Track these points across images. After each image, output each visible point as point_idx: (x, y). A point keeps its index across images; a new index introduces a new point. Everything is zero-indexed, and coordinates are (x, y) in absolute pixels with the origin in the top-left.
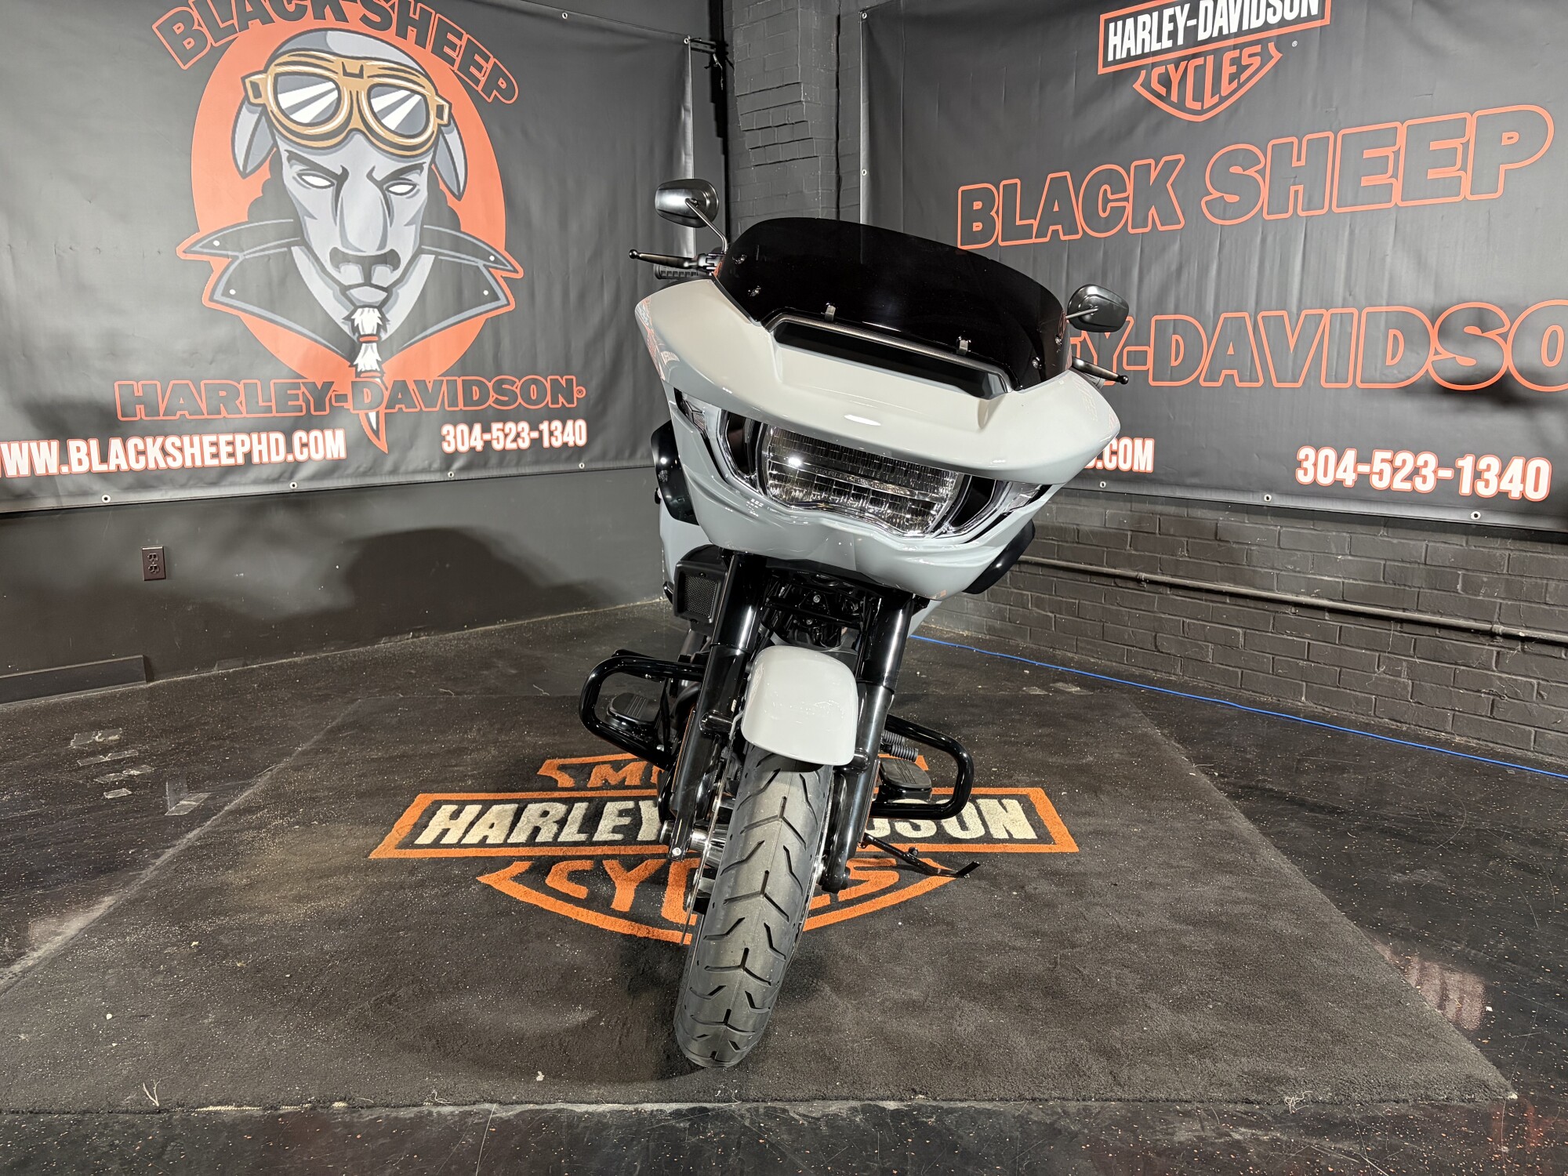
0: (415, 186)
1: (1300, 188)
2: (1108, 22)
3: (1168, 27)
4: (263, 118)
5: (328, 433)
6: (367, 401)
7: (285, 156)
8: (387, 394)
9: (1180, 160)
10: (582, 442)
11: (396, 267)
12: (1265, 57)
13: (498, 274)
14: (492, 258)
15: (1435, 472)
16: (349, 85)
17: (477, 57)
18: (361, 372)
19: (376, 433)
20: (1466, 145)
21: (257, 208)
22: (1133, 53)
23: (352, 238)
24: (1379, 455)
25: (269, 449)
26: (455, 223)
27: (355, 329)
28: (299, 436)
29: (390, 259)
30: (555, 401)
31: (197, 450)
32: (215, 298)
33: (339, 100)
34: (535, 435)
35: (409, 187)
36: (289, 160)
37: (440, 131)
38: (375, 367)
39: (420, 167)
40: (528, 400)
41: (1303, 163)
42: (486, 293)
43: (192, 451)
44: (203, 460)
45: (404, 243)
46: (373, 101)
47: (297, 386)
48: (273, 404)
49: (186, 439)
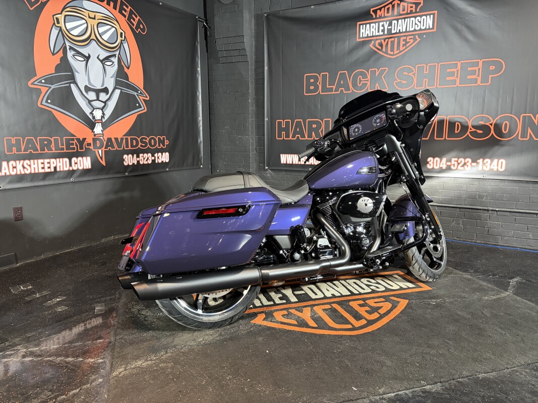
0: (113, 63)
1: (427, 80)
2: (360, 25)
3: (381, 28)
4: (60, 32)
5: (85, 158)
6: (98, 146)
7: (68, 48)
8: (105, 143)
9: (386, 70)
10: (167, 161)
11: (107, 94)
12: (415, 40)
13: (141, 97)
14: (139, 92)
15: (471, 164)
16: (90, 21)
17: (133, 16)
18: (96, 134)
19: (101, 158)
20: (479, 69)
21: (58, 68)
22: (369, 35)
23: (91, 82)
24: (453, 160)
25: (62, 164)
26: (127, 78)
27: (94, 117)
28: (74, 159)
29: (105, 90)
30: (159, 146)
31: (36, 166)
32: (43, 103)
33: (87, 27)
34: (153, 158)
35: (111, 63)
36: (70, 49)
37: (121, 42)
38: (101, 132)
39: (115, 55)
40: (151, 145)
41: (427, 72)
42: (137, 105)
43: (34, 166)
44: (38, 170)
45: (110, 84)
46: (99, 29)
47: (73, 140)
48: (65, 147)
49: (32, 161)
